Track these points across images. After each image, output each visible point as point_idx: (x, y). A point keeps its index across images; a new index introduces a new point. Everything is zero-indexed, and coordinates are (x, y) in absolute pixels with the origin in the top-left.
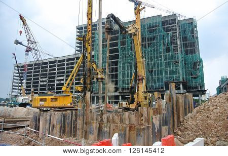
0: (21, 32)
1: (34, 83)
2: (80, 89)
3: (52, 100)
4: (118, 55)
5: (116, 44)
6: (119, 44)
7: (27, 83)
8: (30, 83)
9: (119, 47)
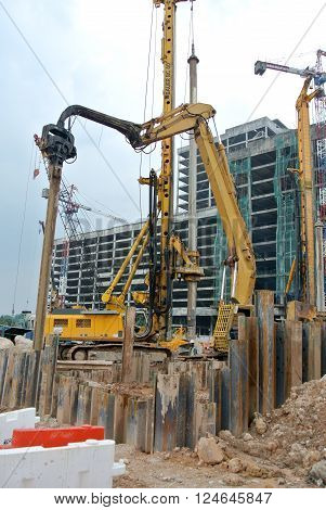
0: (36, 173)
1: (83, 283)
2: (142, 299)
3: (79, 323)
4: (275, 215)
5: (269, 188)
6: (278, 188)
7: (69, 284)
8: (76, 283)
9: (278, 193)
